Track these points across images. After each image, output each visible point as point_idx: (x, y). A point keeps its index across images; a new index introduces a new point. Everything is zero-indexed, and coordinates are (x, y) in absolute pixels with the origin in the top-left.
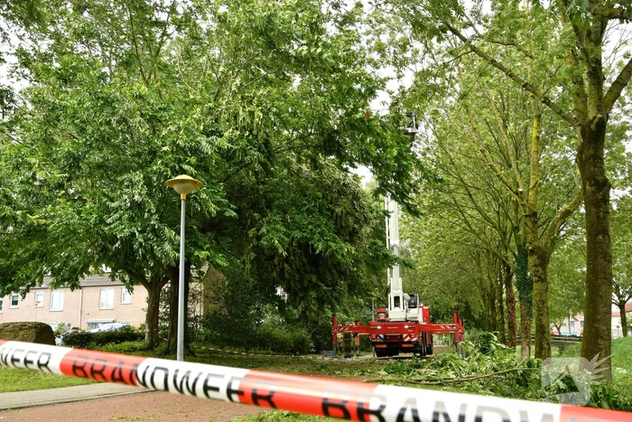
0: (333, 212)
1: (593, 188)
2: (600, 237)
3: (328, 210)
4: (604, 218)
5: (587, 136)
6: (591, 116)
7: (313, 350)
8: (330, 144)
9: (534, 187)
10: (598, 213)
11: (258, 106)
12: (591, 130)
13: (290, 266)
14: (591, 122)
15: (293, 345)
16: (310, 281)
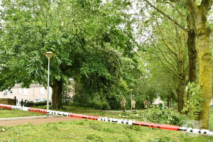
0: (107, 62)
1: (191, 53)
2: (193, 70)
3: (106, 61)
4: (195, 64)
5: (190, 35)
6: (191, 28)
7: (110, 109)
8: (106, 39)
9: (182, 52)
10: (193, 62)
11: (79, 28)
12: (191, 33)
13: (94, 80)
14: (191, 30)
15: (102, 107)
16: (101, 85)
